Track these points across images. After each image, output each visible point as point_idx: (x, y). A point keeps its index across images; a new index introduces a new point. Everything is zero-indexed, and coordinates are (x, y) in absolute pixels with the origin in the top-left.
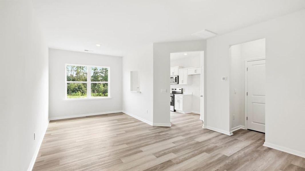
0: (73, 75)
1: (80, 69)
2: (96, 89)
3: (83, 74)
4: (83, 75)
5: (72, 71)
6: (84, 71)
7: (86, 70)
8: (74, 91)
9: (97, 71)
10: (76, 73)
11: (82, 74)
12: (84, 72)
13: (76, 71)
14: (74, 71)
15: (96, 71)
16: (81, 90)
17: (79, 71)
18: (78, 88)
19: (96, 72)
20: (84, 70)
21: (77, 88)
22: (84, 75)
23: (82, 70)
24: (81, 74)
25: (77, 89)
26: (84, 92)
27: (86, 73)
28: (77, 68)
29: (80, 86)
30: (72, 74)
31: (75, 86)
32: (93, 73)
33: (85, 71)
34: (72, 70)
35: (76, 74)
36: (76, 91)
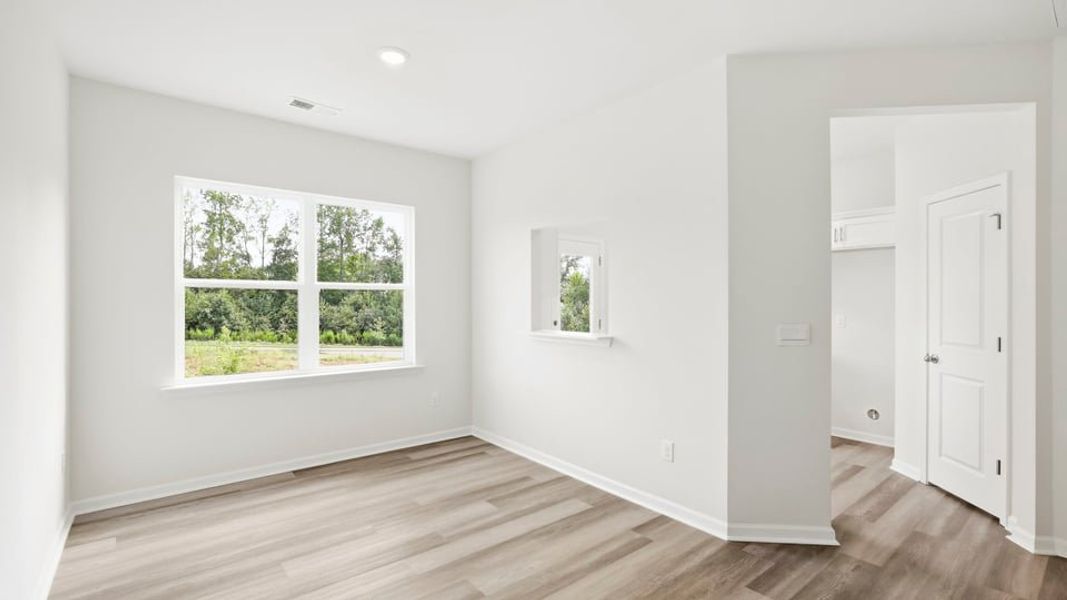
0: (191, 264)
1: (218, 237)
2: (284, 315)
3: (234, 260)
4: (232, 262)
5: (189, 248)
6: (234, 247)
7: (243, 244)
8: (197, 323)
9: (288, 248)
10: (203, 254)
11: (229, 258)
12: (238, 251)
13: (204, 245)
14: (195, 246)
15: (284, 248)
16: (223, 317)
17: (217, 245)
18: (212, 312)
19: (285, 251)
20: (234, 243)
21: (208, 311)
22: (238, 261)
23: (227, 245)
24: (224, 259)
25: (210, 316)
26: (237, 327)
27: (242, 256)
28: (208, 236)
29: (220, 303)
30: (188, 257)
31: (202, 303)
32: (273, 254)
33: (239, 247)
34: (189, 242)
35: (205, 259)
36: (205, 324)
